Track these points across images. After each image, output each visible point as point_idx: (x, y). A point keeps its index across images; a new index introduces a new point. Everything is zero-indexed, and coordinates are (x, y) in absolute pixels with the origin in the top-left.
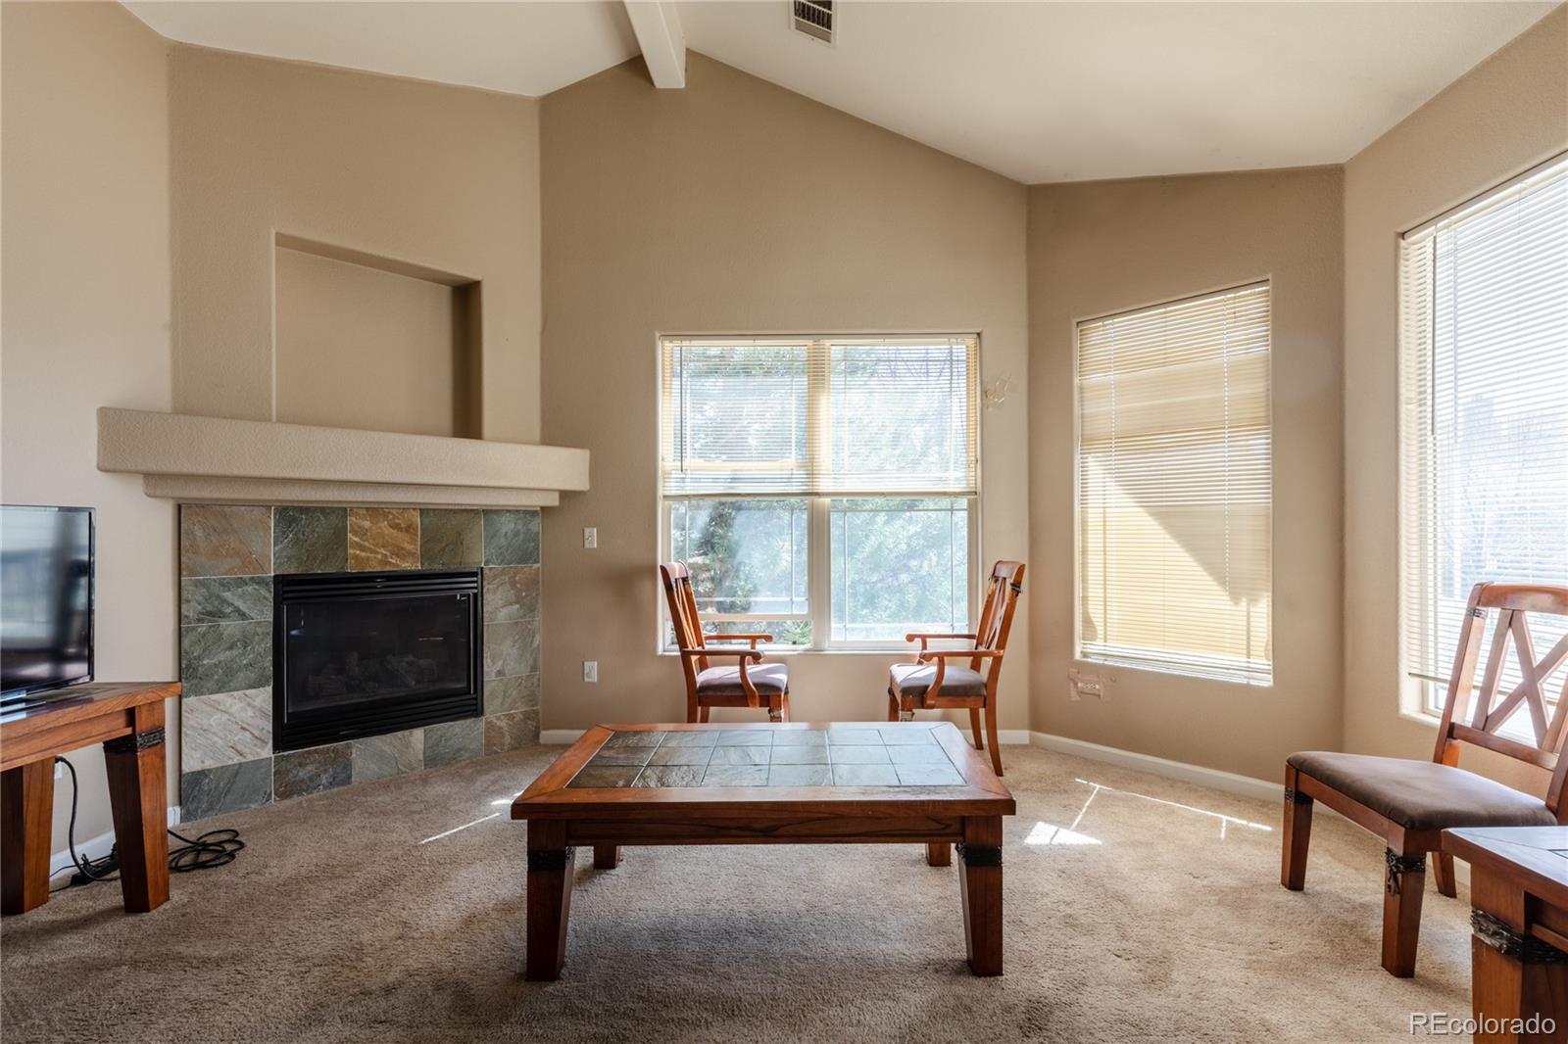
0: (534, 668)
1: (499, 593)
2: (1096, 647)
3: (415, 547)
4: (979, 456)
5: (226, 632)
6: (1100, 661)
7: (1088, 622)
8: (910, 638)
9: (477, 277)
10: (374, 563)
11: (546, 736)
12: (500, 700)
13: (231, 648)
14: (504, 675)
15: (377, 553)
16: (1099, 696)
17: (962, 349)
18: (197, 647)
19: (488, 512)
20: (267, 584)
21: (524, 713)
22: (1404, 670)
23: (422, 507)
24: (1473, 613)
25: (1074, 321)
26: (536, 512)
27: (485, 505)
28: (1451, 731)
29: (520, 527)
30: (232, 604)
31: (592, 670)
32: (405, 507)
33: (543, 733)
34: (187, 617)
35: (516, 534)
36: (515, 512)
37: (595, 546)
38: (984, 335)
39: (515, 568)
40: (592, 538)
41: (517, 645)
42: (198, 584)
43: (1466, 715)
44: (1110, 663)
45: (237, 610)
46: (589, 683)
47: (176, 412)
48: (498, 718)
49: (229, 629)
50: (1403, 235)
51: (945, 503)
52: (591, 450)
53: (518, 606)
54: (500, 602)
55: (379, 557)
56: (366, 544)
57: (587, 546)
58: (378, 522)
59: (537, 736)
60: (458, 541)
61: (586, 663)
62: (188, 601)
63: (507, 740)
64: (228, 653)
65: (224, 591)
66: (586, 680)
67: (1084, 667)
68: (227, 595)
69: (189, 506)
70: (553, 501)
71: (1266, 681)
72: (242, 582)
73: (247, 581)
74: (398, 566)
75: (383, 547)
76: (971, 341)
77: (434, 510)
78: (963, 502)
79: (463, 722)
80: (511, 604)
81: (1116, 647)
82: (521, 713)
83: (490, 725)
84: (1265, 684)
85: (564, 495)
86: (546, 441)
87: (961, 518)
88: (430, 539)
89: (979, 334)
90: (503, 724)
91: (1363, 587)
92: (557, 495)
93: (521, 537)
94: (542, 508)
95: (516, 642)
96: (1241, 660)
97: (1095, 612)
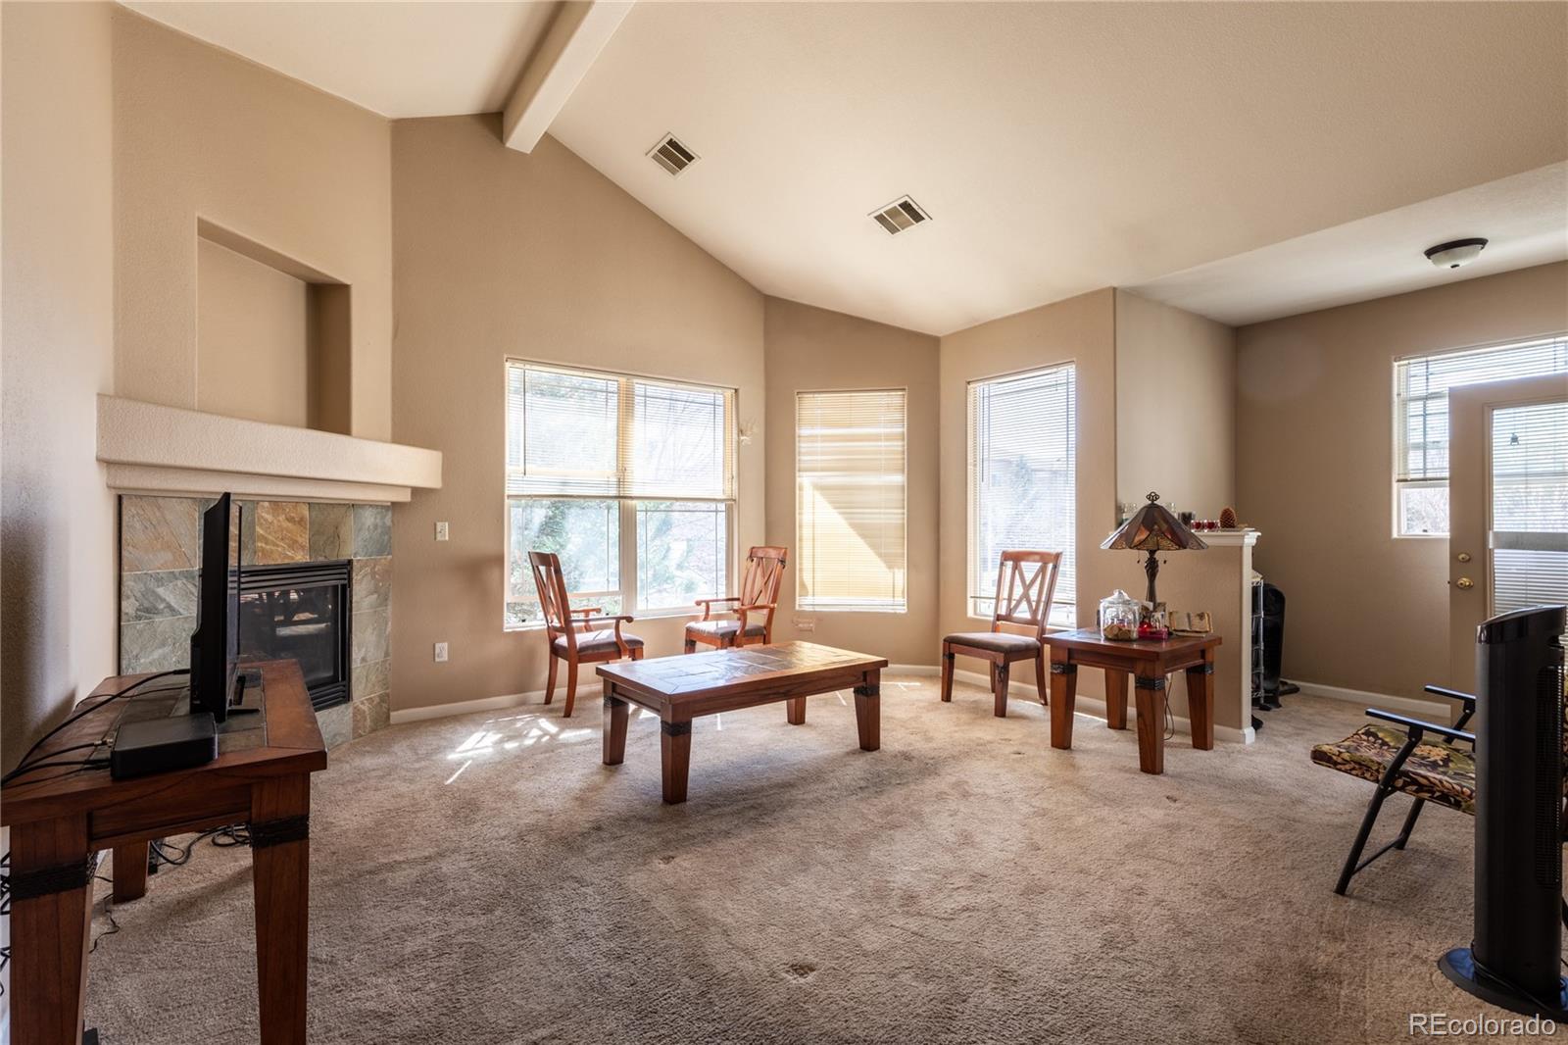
0: (387, 654)
1: (364, 583)
2: (809, 600)
3: (304, 539)
4: (735, 474)
5: (159, 630)
6: (810, 609)
7: (803, 585)
8: (698, 603)
9: (347, 282)
10: (276, 556)
11: (396, 716)
12: (363, 685)
13: (163, 644)
14: (366, 661)
15: (278, 546)
16: (811, 630)
17: (722, 397)
18: (136, 646)
19: (354, 506)
20: (193, 578)
21: (380, 696)
22: (969, 596)
23: (310, 501)
24: (1002, 564)
25: (796, 391)
26: (388, 506)
27: (355, 500)
28: (999, 618)
29: (378, 521)
30: (165, 600)
31: (443, 651)
32: (296, 501)
33: (392, 714)
34: (127, 614)
35: (376, 527)
36: (373, 505)
37: (447, 538)
38: (740, 392)
39: (375, 559)
40: (444, 532)
41: (375, 633)
42: (137, 579)
43: (1003, 611)
44: (817, 609)
45: (169, 606)
46: (439, 663)
47: (116, 396)
48: (362, 703)
49: (162, 625)
50: (969, 383)
51: (713, 506)
52: (443, 453)
53: (376, 596)
54: (364, 592)
55: (280, 549)
56: (270, 537)
57: (439, 538)
58: (278, 515)
59: (388, 717)
60: (336, 537)
61: (437, 646)
62: (128, 598)
63: (368, 722)
64: (160, 651)
65: (158, 587)
66: (437, 660)
67: (802, 614)
68: (160, 591)
69: (130, 497)
70: (405, 497)
71: (903, 610)
72: (173, 576)
73: (177, 574)
74: (293, 558)
75: (282, 539)
76: (729, 393)
77: (318, 504)
78: (722, 507)
79: (337, 708)
80: (372, 594)
81: (820, 599)
82: (379, 696)
83: (357, 710)
84: (903, 612)
85: (416, 491)
86: (398, 439)
87: (722, 516)
88: (317, 530)
89: (736, 390)
90: (365, 708)
91: (949, 557)
92: (409, 491)
93: (379, 530)
94: (393, 503)
95: (375, 628)
96: (889, 600)
97: (807, 577)
